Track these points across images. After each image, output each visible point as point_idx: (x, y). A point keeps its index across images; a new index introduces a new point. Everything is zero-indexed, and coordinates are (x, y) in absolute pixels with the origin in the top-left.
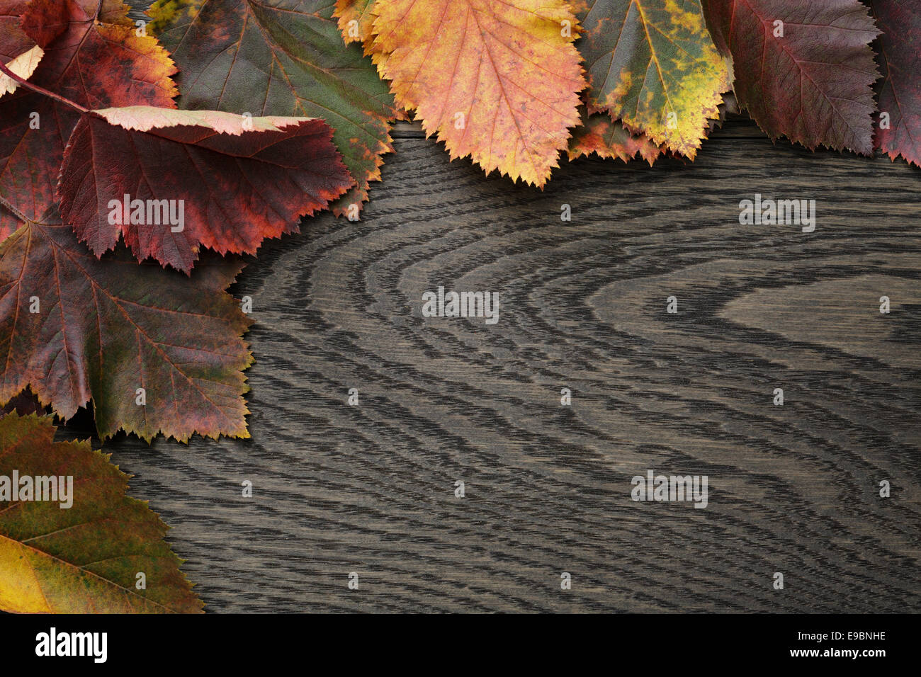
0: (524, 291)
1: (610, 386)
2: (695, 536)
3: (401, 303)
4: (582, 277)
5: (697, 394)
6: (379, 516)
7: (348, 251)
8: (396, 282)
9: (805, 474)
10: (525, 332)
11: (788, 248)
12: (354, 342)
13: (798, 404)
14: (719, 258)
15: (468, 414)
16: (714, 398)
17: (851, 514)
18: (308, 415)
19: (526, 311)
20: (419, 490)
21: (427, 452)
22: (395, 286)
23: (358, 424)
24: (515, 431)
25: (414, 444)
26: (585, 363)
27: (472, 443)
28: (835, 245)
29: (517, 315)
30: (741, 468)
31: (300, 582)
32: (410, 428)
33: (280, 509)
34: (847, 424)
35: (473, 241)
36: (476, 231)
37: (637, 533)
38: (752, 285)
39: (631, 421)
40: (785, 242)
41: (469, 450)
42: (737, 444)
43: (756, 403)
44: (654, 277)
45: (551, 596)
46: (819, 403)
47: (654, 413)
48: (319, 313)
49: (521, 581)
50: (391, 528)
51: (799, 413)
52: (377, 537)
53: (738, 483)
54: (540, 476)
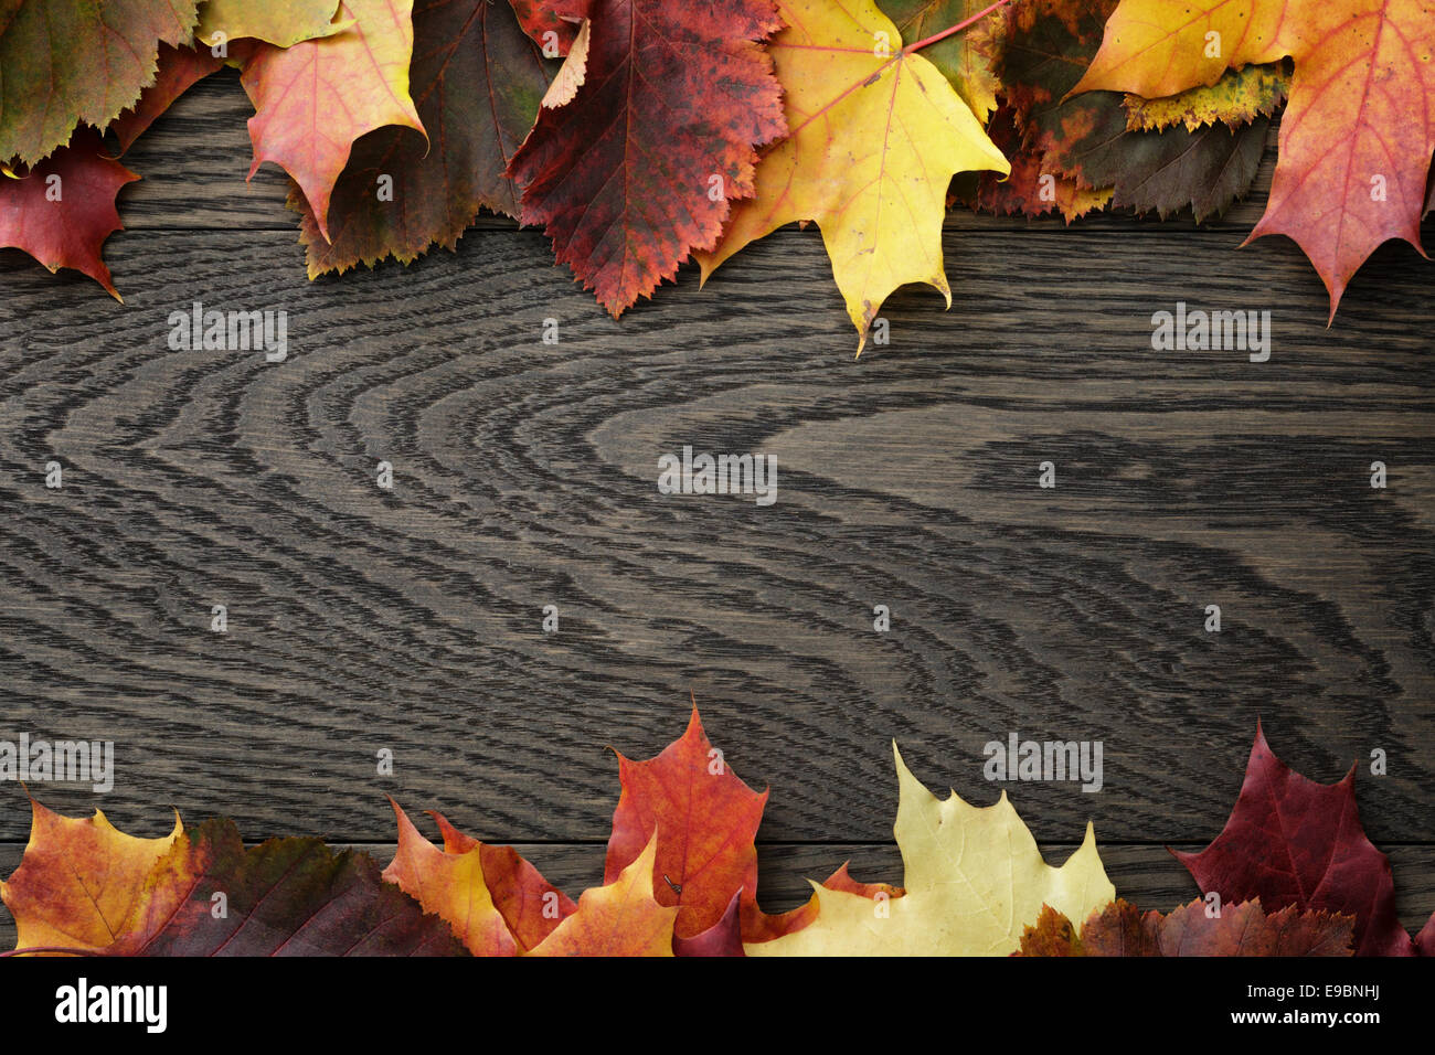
0: (509, 425)
1: (618, 545)
2: (724, 734)
3: (353, 439)
4: (582, 406)
5: (727, 555)
6: (325, 708)
7: (286, 373)
8: (347, 412)
9: (863, 656)
10: (509, 476)
11: (843, 370)
12: (294, 488)
13: (854, 568)
14: (756, 383)
15: (437, 580)
16: (748, 559)
17: (921, 707)
18: (236, 581)
19: (512, 450)
20: (376, 675)
21: (385, 628)
22: (346, 418)
23: (299, 592)
24: (496, 601)
25: (369, 617)
26: (585, 515)
27: (442, 616)
28: (903, 367)
29: (500, 455)
30: (782, 648)
31: (225, 791)
32: (364, 597)
33: (200, 699)
34: (917, 594)
35: (444, 361)
36: (448, 348)
37: (650, 730)
38: (797, 416)
39: (644, 588)
40: (840, 363)
41: (439, 625)
42: (778, 618)
43: (802, 566)
44: (673, 407)
45: (541, 808)
46: (880, 566)
47: (673, 579)
48: (250, 451)
49: (504, 790)
50: (340, 723)
51: (856, 579)
52: (322, 735)
53: (778, 667)
54: (528, 658)
